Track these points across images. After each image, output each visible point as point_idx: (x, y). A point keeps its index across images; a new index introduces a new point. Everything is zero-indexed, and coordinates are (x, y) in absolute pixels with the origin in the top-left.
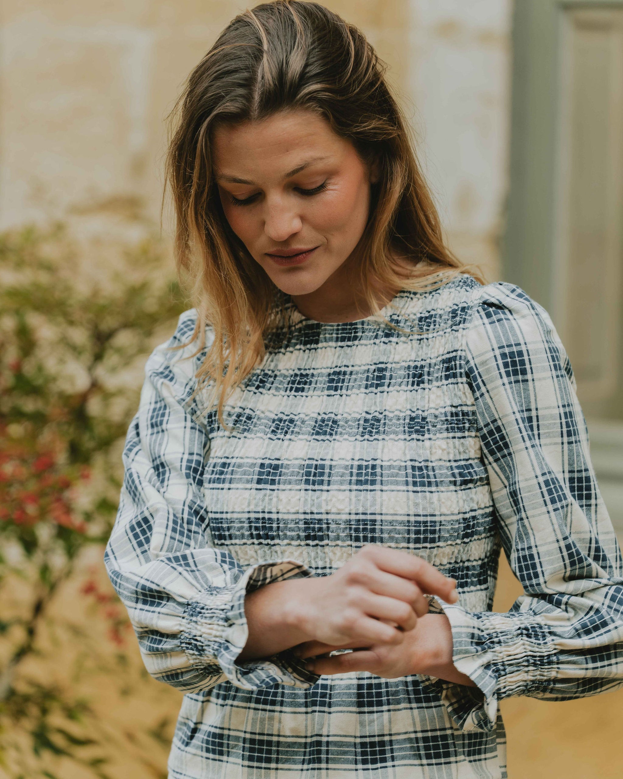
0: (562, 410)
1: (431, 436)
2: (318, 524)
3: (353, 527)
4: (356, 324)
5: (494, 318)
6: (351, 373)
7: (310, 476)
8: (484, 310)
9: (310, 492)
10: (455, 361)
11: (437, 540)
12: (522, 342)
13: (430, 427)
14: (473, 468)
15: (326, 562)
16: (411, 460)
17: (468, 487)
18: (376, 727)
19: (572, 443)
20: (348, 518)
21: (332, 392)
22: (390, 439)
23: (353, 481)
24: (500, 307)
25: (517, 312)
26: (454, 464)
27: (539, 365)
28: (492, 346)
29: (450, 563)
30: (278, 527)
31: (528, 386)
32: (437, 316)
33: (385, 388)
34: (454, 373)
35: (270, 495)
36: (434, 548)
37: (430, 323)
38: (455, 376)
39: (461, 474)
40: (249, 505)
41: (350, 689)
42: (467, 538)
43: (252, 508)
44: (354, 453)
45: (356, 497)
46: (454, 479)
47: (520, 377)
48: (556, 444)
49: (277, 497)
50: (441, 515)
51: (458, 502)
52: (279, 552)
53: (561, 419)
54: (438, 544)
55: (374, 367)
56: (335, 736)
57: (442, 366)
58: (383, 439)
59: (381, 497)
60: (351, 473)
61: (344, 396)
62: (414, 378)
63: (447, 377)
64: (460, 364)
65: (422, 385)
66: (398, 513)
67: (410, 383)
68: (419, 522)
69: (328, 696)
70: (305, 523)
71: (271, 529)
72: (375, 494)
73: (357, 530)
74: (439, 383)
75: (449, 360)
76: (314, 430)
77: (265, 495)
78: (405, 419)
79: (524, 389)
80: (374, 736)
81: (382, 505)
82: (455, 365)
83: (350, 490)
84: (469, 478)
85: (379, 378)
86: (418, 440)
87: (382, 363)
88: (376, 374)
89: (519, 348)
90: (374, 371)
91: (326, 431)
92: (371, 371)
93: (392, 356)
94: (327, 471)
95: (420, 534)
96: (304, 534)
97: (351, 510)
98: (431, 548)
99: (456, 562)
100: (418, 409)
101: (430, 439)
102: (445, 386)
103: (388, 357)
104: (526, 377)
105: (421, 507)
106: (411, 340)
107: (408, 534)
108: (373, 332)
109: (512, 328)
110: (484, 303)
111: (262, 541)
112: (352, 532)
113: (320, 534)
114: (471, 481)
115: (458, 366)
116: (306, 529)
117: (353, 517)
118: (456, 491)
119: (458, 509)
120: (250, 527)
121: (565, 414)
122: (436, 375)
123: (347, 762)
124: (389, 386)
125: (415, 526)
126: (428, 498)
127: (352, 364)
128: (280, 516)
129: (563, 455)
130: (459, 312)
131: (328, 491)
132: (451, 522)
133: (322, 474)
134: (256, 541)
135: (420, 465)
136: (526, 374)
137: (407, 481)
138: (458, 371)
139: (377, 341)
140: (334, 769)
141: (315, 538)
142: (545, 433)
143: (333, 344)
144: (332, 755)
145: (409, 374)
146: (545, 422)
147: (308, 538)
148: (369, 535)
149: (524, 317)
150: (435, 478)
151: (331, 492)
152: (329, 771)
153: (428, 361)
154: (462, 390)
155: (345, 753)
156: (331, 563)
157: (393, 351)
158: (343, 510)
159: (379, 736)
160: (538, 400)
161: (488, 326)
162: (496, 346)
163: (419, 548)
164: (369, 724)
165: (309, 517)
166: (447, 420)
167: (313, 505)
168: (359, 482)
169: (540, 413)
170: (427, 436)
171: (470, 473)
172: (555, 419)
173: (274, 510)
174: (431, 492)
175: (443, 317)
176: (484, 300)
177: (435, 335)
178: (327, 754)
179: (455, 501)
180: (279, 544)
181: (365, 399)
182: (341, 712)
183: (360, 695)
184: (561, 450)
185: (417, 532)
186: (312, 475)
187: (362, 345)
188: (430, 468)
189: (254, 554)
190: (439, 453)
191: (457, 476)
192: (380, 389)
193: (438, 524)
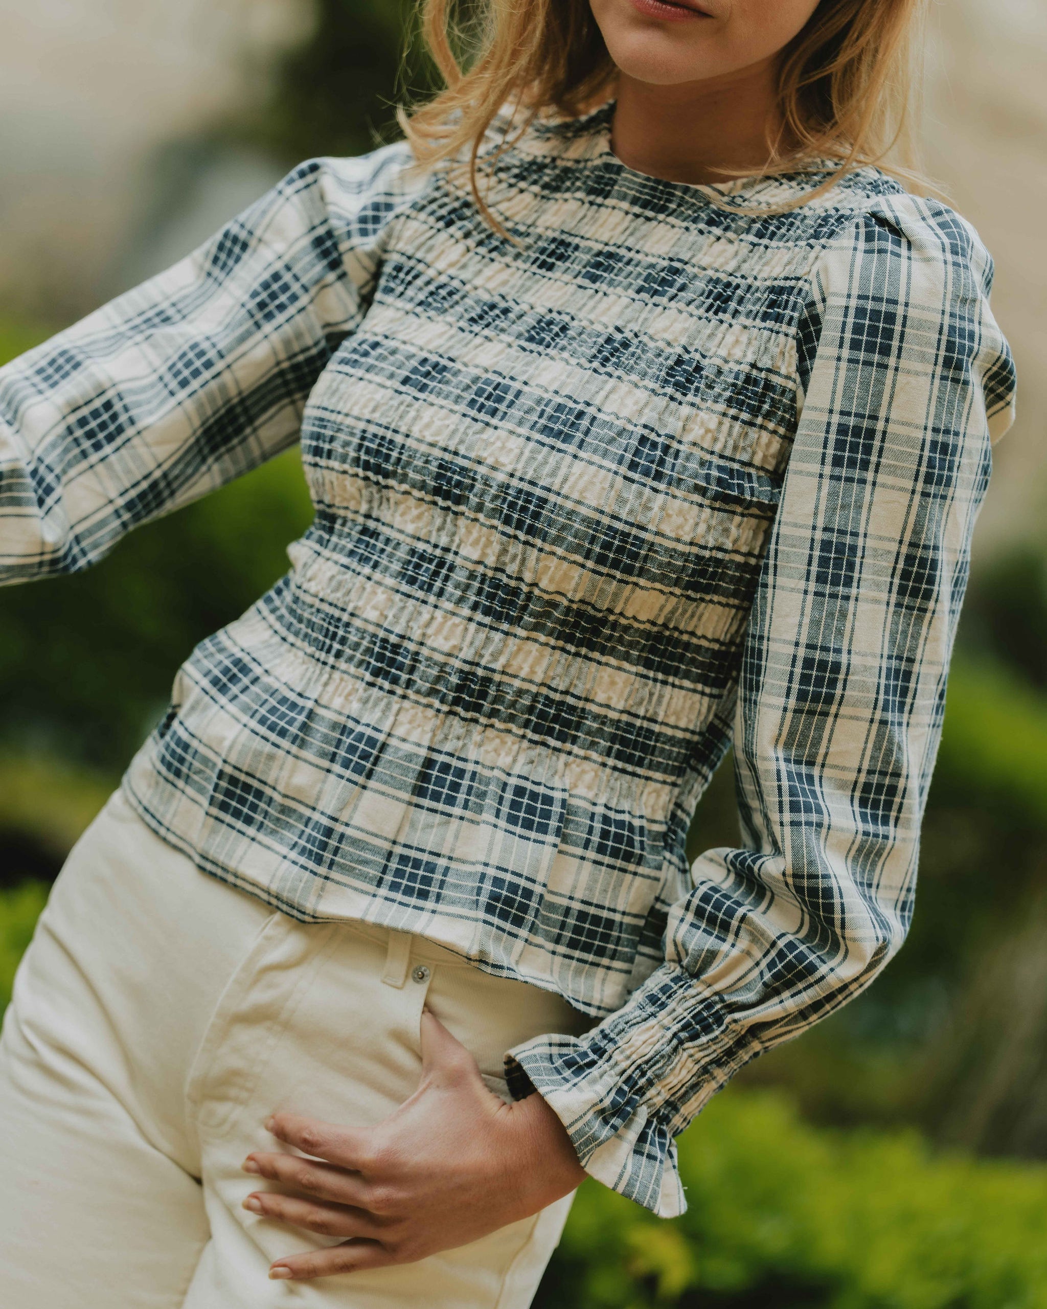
0: (929, 436)
1: (697, 400)
2: (459, 474)
3: (510, 498)
4: (675, 187)
5: (876, 244)
6: (629, 262)
7: (480, 396)
8: (867, 225)
9: (468, 420)
10: (790, 294)
11: (636, 572)
12: (902, 299)
13: (702, 386)
14: (750, 481)
15: (452, 541)
16: (645, 426)
17: (727, 507)
18: (432, 837)
19: (928, 495)
20: (506, 482)
21: (586, 283)
22: (630, 381)
23: (538, 426)
24: (896, 231)
25: (921, 248)
26: (716, 460)
27: (916, 347)
28: (850, 289)
29: (653, 623)
30: (399, 460)
31: (885, 376)
32: (799, 218)
33: (664, 300)
34: (779, 314)
35: (409, 406)
36: (627, 583)
37: (784, 224)
38: (778, 318)
39: (720, 482)
40: (374, 411)
41: (410, 761)
42: (696, 590)
43: (376, 417)
44: (563, 384)
45: (532, 452)
46: (705, 485)
47: (876, 358)
48: (902, 489)
49: (418, 411)
50: (657, 534)
51: (697, 524)
52: (392, 501)
53: (922, 450)
54: (634, 579)
55: (666, 263)
56: (358, 829)
57: (766, 295)
58: (619, 378)
59: (570, 467)
60: (543, 412)
61: (600, 294)
62: (715, 300)
63: (765, 317)
64: (795, 303)
65: (721, 315)
66: (586, 502)
67: (706, 306)
68: (616, 531)
69: (372, 759)
70: (440, 466)
71: (387, 458)
72: (562, 459)
73: (512, 505)
74: (749, 322)
75: (780, 291)
76: (528, 331)
77: (402, 403)
78: (667, 359)
79: (877, 380)
80: (423, 851)
81: (565, 480)
82: (787, 301)
83: (528, 439)
84: (736, 493)
85: (663, 282)
86: (672, 398)
87: (679, 260)
88: (662, 274)
89: (891, 308)
90: (663, 270)
91: (544, 339)
92: (659, 267)
93: (700, 256)
94: (510, 397)
95: (610, 551)
96: (433, 483)
97: (515, 470)
98: (620, 581)
99: (665, 626)
100: (696, 350)
101: (693, 405)
102: (756, 330)
103: (693, 256)
104: (885, 360)
105: (628, 507)
106: (741, 240)
107: (591, 543)
108: (695, 212)
109: (896, 271)
110: (874, 215)
111: (370, 474)
112: (505, 506)
113: (457, 492)
114: (738, 501)
115: (791, 304)
116: (438, 476)
117: (515, 482)
118: (701, 506)
119: (692, 535)
120: (360, 446)
121: (934, 444)
122: (750, 307)
123: (364, 877)
124: (671, 299)
125: (606, 535)
126: (645, 498)
127: (637, 248)
128: (409, 442)
129: (908, 513)
130: (832, 221)
131: (496, 428)
132: (671, 553)
133: (500, 400)
134: (360, 472)
135: (657, 439)
136: (889, 355)
137: (622, 456)
138: (788, 312)
139: (693, 226)
140: (338, 883)
141: (447, 496)
142: (890, 466)
143: (625, 205)
144: (342, 857)
145: (711, 292)
146: (896, 447)
147: (437, 491)
148: (528, 521)
149: (927, 260)
150: (672, 470)
151: (499, 431)
152: (329, 883)
153: (750, 281)
154: (781, 346)
155: (365, 862)
156: (459, 546)
157: (705, 248)
158: (503, 465)
159: (431, 853)
160: (893, 404)
161: (860, 255)
162: (855, 292)
163: (601, 574)
164: (423, 829)
165: (448, 457)
166: (734, 385)
167: (461, 442)
168: (546, 430)
169: (891, 428)
170: (690, 397)
171: (740, 486)
172: (913, 447)
173: (403, 429)
174: (655, 490)
175: (807, 221)
176: (875, 209)
177: (781, 244)
178: (335, 854)
179: (691, 522)
180: (392, 488)
181: (627, 307)
182: (383, 794)
183: (424, 777)
184: (907, 503)
185: (607, 546)
186: (485, 395)
187: (667, 223)
188: (672, 451)
189: (357, 495)
190: (696, 433)
191: (713, 482)
192: (656, 299)
193: (646, 547)
